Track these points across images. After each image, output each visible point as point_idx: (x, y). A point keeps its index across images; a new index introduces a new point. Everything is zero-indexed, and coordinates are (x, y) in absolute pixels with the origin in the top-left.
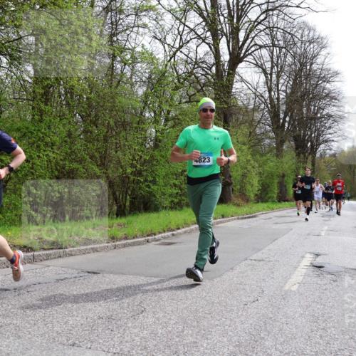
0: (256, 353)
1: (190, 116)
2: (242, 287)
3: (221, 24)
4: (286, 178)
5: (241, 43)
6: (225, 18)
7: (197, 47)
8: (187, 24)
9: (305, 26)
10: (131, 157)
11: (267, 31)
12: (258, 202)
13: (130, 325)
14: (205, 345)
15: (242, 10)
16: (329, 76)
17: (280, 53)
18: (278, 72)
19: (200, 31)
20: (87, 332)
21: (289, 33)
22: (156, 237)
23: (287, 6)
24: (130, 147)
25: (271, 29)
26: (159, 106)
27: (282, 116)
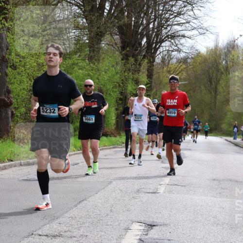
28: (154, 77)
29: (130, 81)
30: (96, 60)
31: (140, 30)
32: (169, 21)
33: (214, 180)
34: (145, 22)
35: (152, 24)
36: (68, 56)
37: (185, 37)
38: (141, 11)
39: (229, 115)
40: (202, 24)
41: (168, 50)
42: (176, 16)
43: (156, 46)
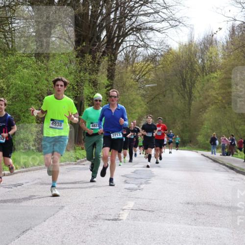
28: (116, 78)
29: (87, 83)
30: (44, 57)
31: (99, 21)
32: (134, 10)
33: (188, 203)
34: (104, 11)
35: (114, 13)
36: (10, 52)
37: (153, 30)
39: (206, 124)
40: (174, 14)
41: (133, 46)
42: (142, 5)
43: (118, 40)
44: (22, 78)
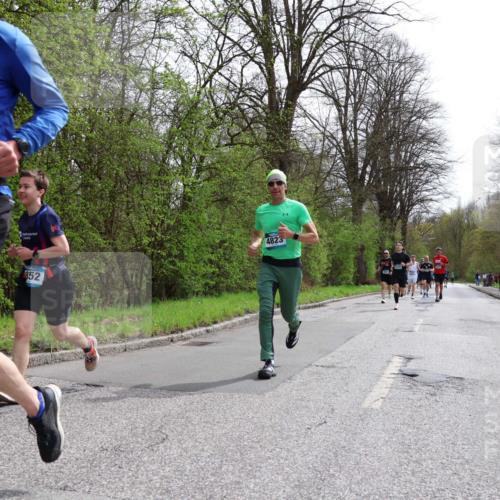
0: (323, 497)
1: (233, 164)
2: (304, 404)
3: (277, 36)
4: (365, 252)
5: (304, 63)
6: (282, 27)
7: (243, 67)
8: (228, 35)
9: (393, 41)
10: (148, 222)
11: (341, 46)
12: (327, 285)
13: (146, 459)
14: (252, 486)
15: (307, 16)
16: (427, 109)
17: (358, 77)
18: (356, 104)
19: (247, 46)
20: (84, 470)
21: (372, 50)
22: (183, 334)
23: (368, 12)
24: (148, 208)
25: (346, 45)
26: (189, 150)
27: (360, 165)
28: (408, 234)
30: (358, 222)
31: (394, 196)
32: (418, 188)
33: (461, 320)
34: (398, 189)
35: (405, 190)
37: (432, 200)
38: (395, 180)
39: (472, 265)
41: (419, 212)
42: (424, 184)
43: (408, 208)
44: (344, 237)
